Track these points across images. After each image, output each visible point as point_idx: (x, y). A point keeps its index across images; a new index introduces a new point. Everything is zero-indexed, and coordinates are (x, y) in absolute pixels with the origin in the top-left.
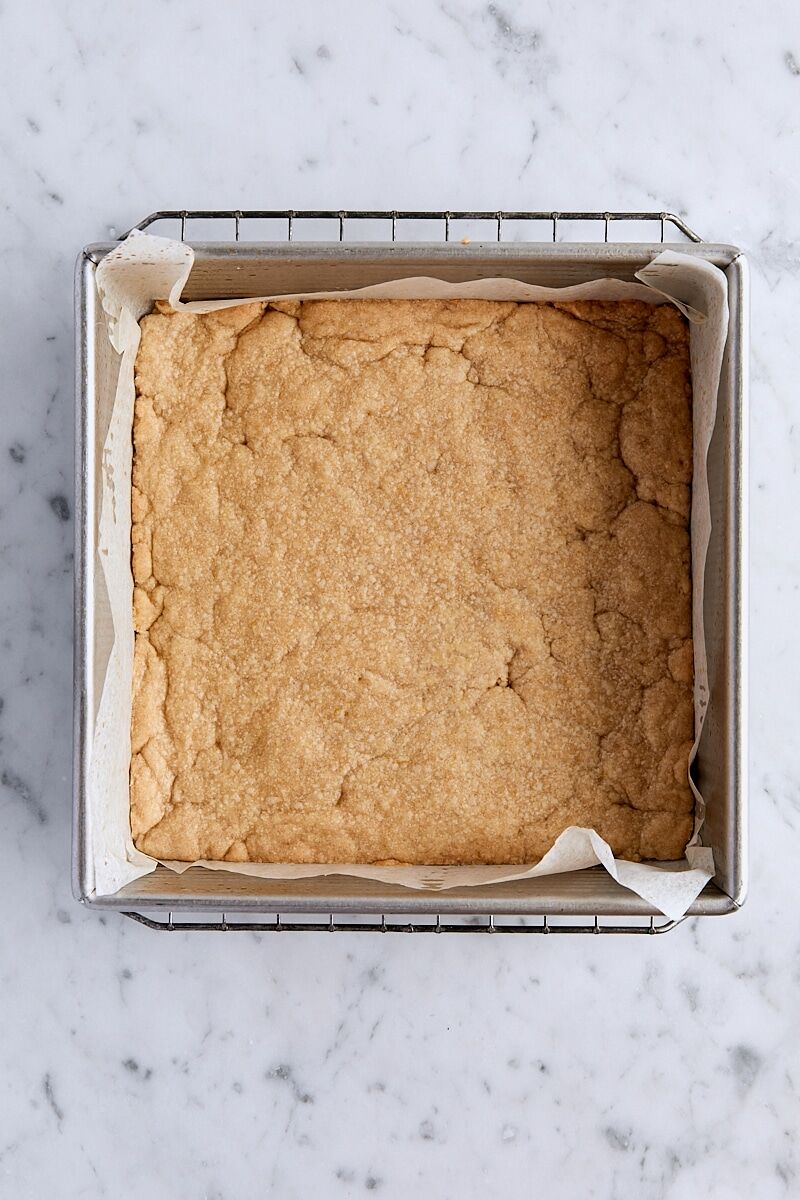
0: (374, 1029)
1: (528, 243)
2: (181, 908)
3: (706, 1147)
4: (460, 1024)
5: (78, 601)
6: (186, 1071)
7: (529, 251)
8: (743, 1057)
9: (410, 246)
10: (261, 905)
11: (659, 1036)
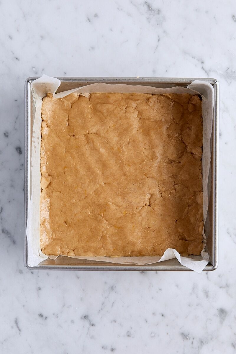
0: (113, 304)
1: (156, 78)
2: (55, 269)
3: (211, 338)
4: (138, 303)
5: (26, 180)
6: (57, 317)
7: (156, 80)
8: (222, 312)
9: (122, 78)
10: (79, 268)
11: (197, 305)
